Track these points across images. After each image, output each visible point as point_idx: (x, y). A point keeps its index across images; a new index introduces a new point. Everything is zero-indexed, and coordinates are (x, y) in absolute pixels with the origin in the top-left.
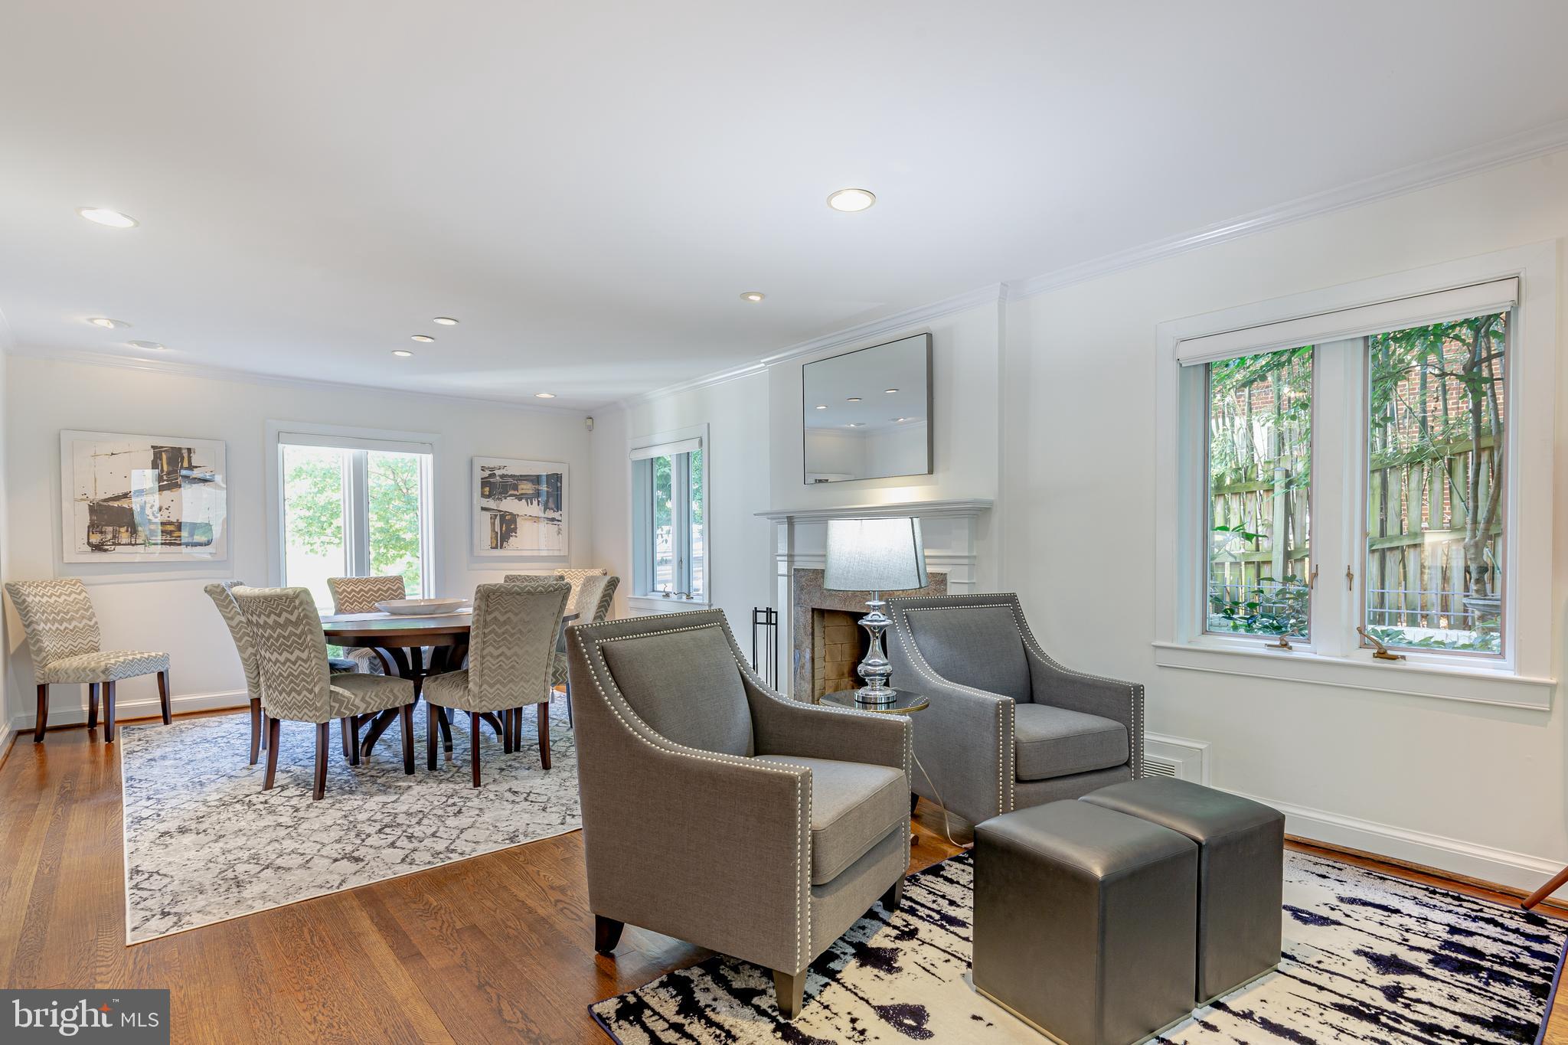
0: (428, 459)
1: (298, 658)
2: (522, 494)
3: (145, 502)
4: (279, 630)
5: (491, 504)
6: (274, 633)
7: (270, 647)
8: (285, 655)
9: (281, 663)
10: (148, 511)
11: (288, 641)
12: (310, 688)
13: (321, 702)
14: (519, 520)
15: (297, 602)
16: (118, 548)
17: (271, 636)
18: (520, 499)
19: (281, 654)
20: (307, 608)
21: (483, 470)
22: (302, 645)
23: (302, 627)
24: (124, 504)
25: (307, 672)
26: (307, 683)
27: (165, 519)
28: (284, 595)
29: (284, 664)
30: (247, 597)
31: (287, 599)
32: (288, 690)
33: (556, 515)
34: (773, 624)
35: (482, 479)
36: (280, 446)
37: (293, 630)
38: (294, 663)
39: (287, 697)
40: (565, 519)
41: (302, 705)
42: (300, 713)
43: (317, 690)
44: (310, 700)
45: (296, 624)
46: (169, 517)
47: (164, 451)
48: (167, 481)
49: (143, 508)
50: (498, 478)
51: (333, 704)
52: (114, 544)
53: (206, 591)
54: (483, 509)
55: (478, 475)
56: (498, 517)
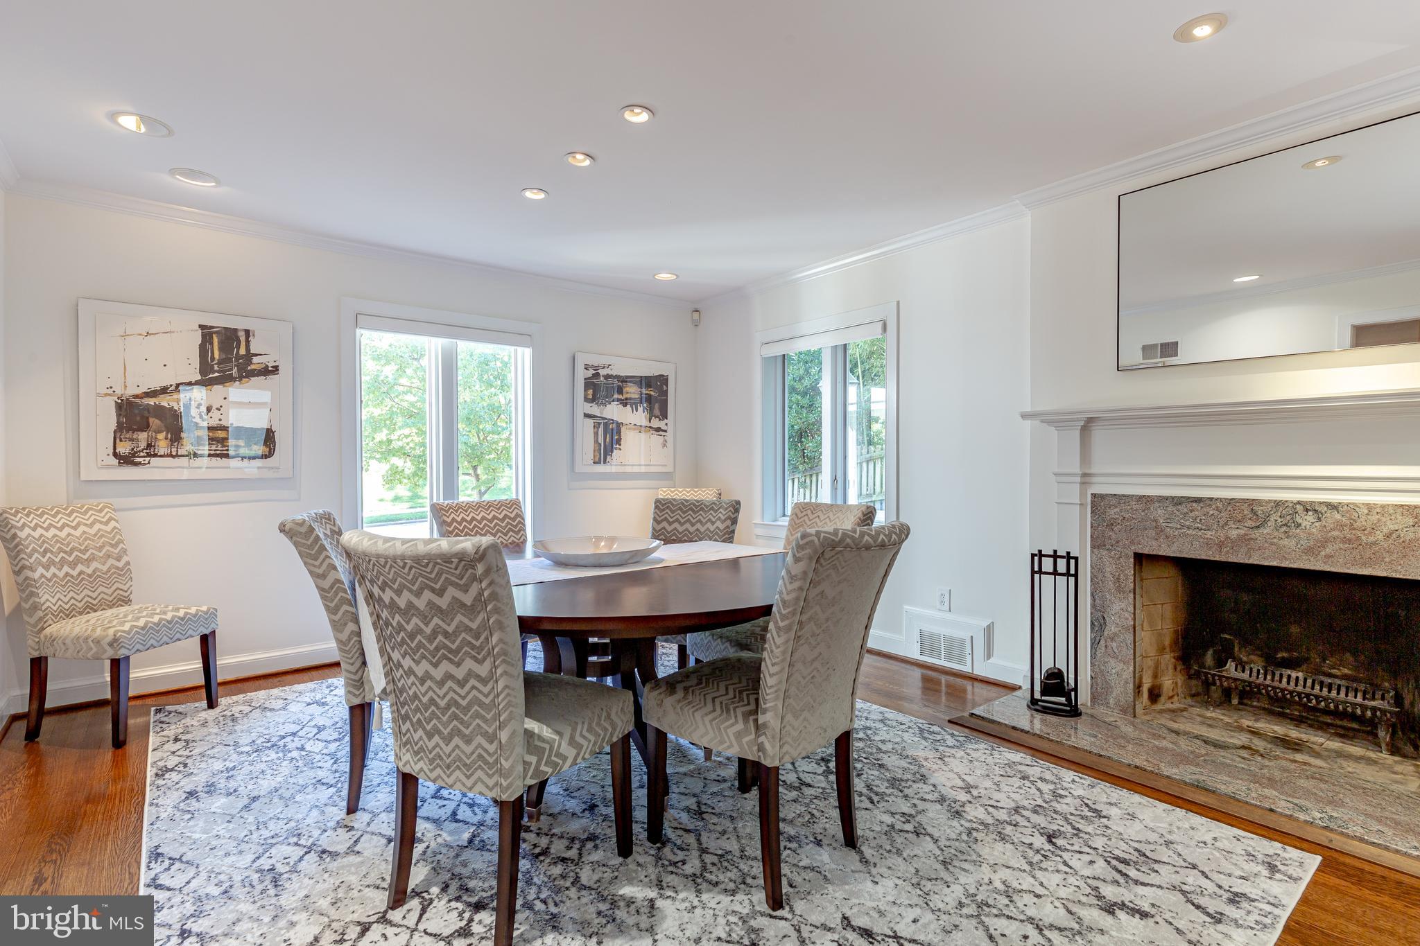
0: (525, 354)
1: (470, 674)
2: (626, 399)
3: (190, 399)
4: (436, 620)
5: (594, 409)
6: (427, 625)
7: (415, 651)
8: (445, 666)
9: (437, 683)
10: (194, 412)
11: (453, 642)
12: (490, 731)
13: (511, 761)
14: (623, 429)
15: (480, 568)
16: (153, 460)
17: (419, 631)
18: (625, 405)
19: (436, 665)
20: (498, 580)
21: (586, 369)
22: (480, 649)
23: (482, 615)
24: (164, 401)
25: (487, 701)
26: (485, 721)
27: (214, 422)
28: (456, 555)
29: (441, 684)
30: (378, 556)
31: (461, 560)
32: (446, 732)
33: (662, 424)
34: (1072, 575)
35: (585, 379)
36: (359, 331)
37: (466, 621)
38: (462, 684)
39: (443, 745)
40: (670, 429)
41: (474, 762)
42: (468, 777)
43: (504, 736)
44: (489, 754)
45: (471, 611)
46: (220, 420)
47: (216, 332)
48: (218, 372)
49: (187, 407)
50: (602, 379)
51: (528, 758)
52: (149, 455)
53: (282, 530)
54: (587, 416)
55: (581, 374)
56: (602, 426)
